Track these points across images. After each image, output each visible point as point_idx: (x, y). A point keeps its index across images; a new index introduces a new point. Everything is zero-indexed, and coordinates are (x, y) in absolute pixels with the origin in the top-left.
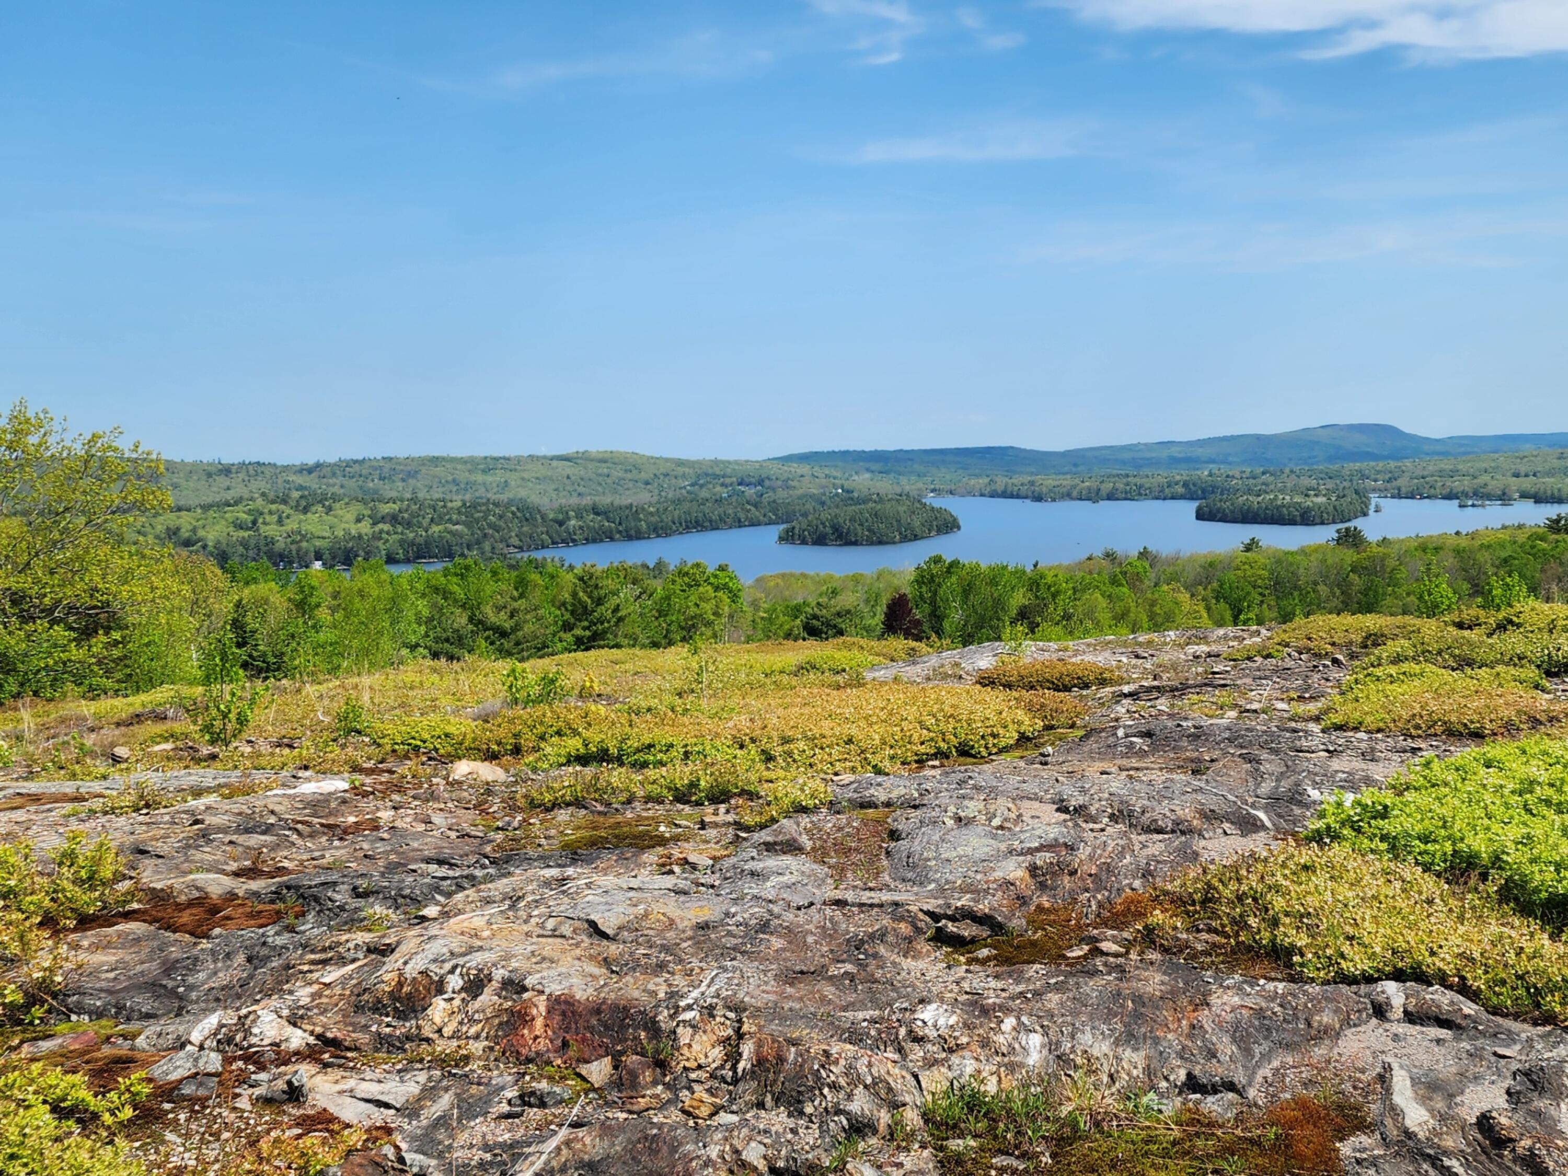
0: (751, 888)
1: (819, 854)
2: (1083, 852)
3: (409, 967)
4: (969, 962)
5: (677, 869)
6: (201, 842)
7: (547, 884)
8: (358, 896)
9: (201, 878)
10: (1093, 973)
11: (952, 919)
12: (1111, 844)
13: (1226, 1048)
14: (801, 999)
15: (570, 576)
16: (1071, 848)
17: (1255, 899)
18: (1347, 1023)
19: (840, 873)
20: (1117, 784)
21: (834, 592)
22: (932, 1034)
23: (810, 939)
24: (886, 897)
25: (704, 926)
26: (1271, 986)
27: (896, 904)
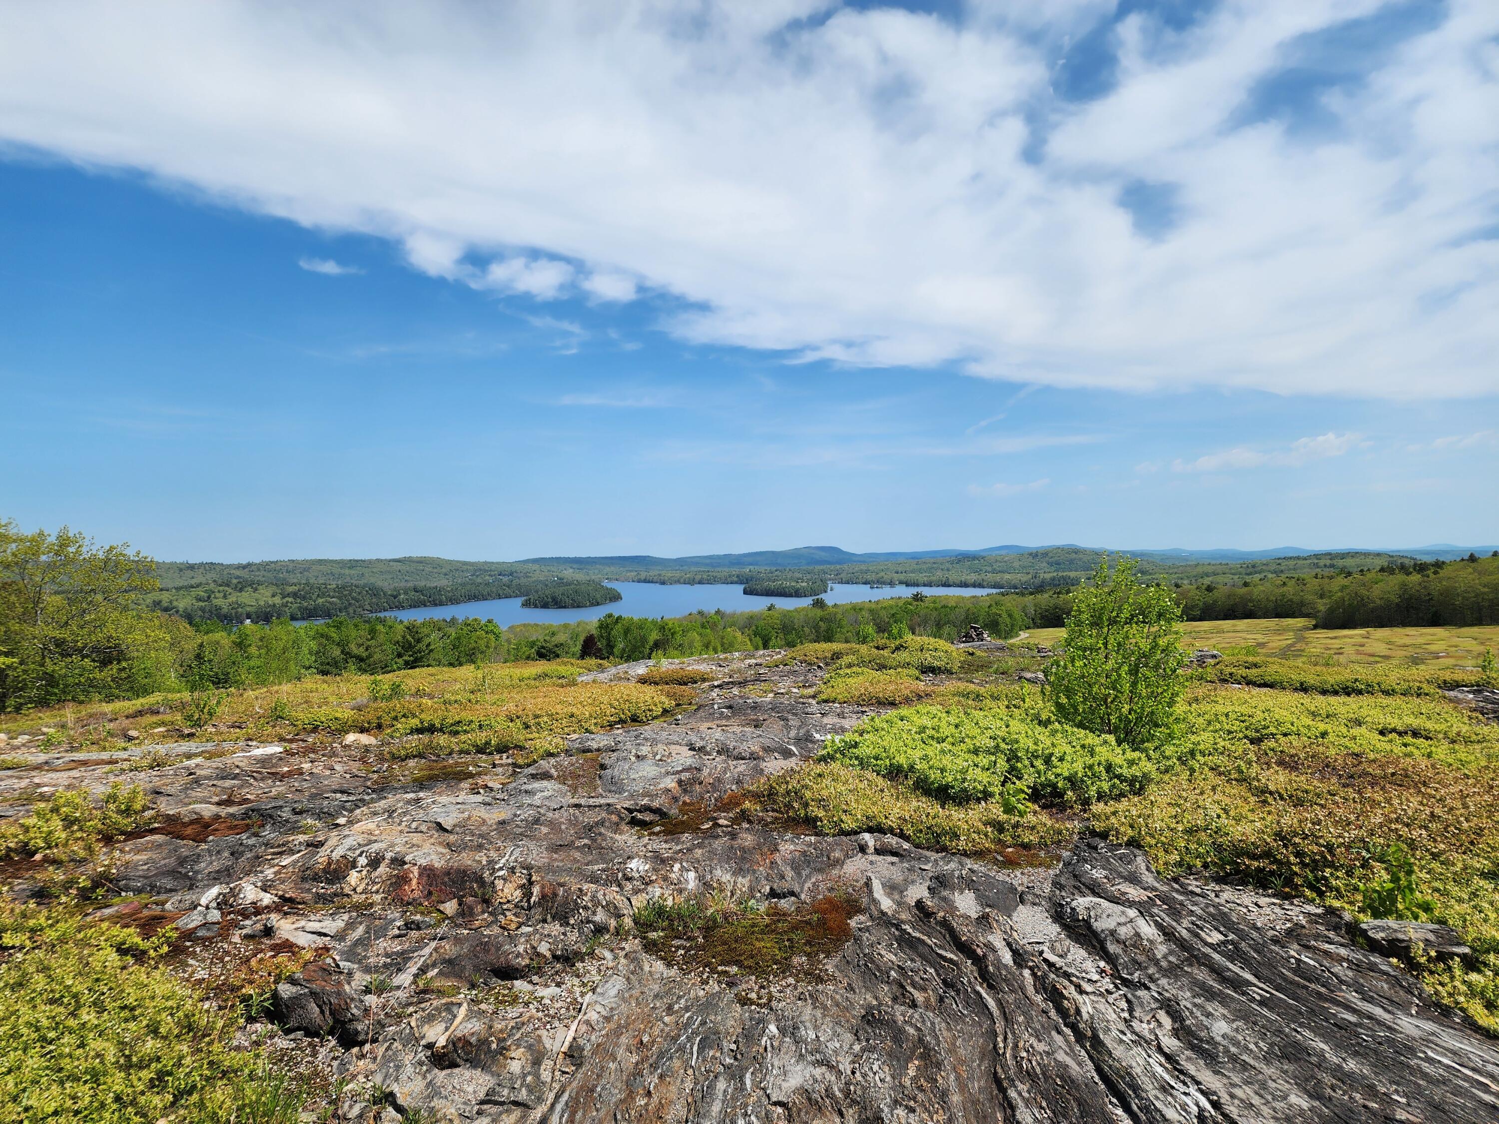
0: (527, 800)
1: (562, 779)
2: (706, 772)
3: (334, 854)
4: (650, 835)
5: (482, 791)
6: (195, 786)
7: (408, 802)
8: (296, 813)
9: (197, 807)
10: (717, 837)
11: (640, 811)
12: (719, 766)
13: (789, 873)
14: (562, 861)
15: (401, 627)
16: (699, 770)
17: (796, 793)
18: (847, 856)
19: (574, 790)
20: (718, 734)
21: (553, 634)
22: (637, 875)
23: (563, 827)
24: (602, 801)
25: (502, 823)
26: (807, 839)
27: (609, 805)
